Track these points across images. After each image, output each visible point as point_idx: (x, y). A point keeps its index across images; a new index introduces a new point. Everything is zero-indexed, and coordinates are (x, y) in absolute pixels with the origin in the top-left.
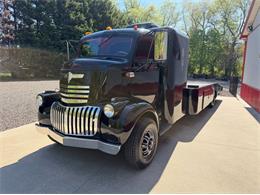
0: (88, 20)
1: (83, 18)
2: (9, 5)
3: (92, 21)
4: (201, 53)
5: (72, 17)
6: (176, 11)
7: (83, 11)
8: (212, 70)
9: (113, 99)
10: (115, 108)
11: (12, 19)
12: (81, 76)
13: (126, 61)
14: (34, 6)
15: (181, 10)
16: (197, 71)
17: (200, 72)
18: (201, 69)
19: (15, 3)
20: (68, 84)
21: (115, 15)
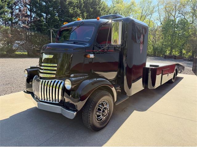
0: (82, 13)
1: (79, 12)
2: (26, 4)
3: (85, 14)
4: (172, 39)
5: (71, 11)
6: (152, 5)
7: (79, 7)
8: (181, 52)
9: (72, 75)
10: (73, 83)
11: (29, 13)
12: (51, 56)
13: (87, 45)
14: (44, 4)
15: (157, 4)
16: (168, 53)
17: (170, 53)
18: (171, 51)
19: (30, 2)
20: (42, 63)
21: (103, 9)
